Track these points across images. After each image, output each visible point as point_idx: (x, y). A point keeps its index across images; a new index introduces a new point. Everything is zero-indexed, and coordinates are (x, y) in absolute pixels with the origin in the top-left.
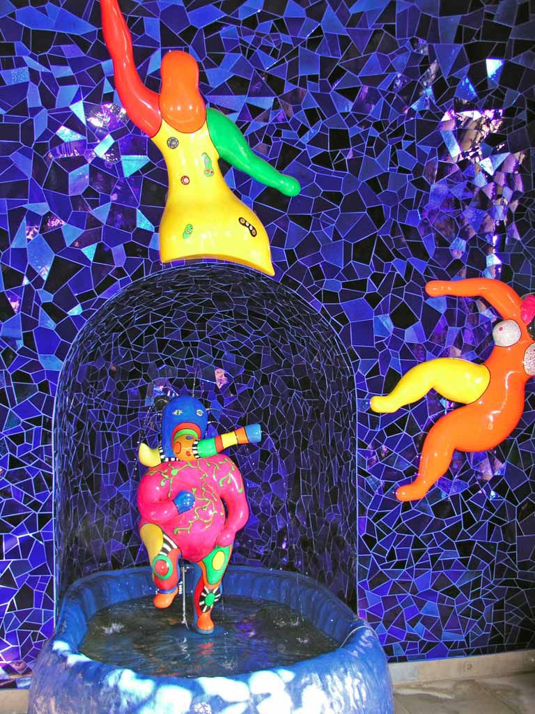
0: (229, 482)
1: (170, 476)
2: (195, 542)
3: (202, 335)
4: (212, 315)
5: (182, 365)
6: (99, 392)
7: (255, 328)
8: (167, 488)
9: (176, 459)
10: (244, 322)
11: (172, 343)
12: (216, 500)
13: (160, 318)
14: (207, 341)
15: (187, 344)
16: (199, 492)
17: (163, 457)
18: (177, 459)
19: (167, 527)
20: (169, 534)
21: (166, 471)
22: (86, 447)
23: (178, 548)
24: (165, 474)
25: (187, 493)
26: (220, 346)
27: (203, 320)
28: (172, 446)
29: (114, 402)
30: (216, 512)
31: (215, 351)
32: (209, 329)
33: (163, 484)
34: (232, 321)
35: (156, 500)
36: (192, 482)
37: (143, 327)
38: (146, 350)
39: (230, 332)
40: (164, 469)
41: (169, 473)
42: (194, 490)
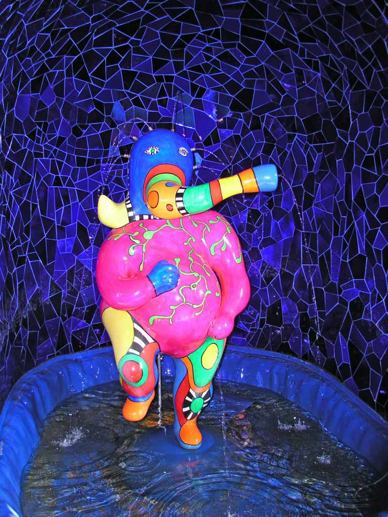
0: (223, 249)
1: (143, 240)
2: (180, 334)
3: (178, 66)
4: (193, 36)
5: (153, 106)
6: (50, 137)
7: (248, 54)
8: (137, 259)
9: (150, 216)
10: (234, 45)
11: (142, 77)
12: (209, 275)
13: (126, 39)
14: (184, 74)
15: (159, 79)
16: (185, 263)
17: (131, 214)
18: (152, 217)
19: (139, 314)
20: (142, 322)
21: (137, 233)
22: (35, 206)
23: (155, 341)
24: (135, 238)
25: (169, 265)
26: (201, 81)
27: (181, 45)
28: (145, 198)
29: (70, 150)
30: (209, 292)
31: (194, 87)
32: (189, 57)
33: (132, 252)
34: (219, 45)
35: (124, 275)
36: (174, 249)
37: (104, 52)
38: (109, 85)
39: (215, 62)
40: (133, 231)
41: (140, 237)
42: (178, 260)
